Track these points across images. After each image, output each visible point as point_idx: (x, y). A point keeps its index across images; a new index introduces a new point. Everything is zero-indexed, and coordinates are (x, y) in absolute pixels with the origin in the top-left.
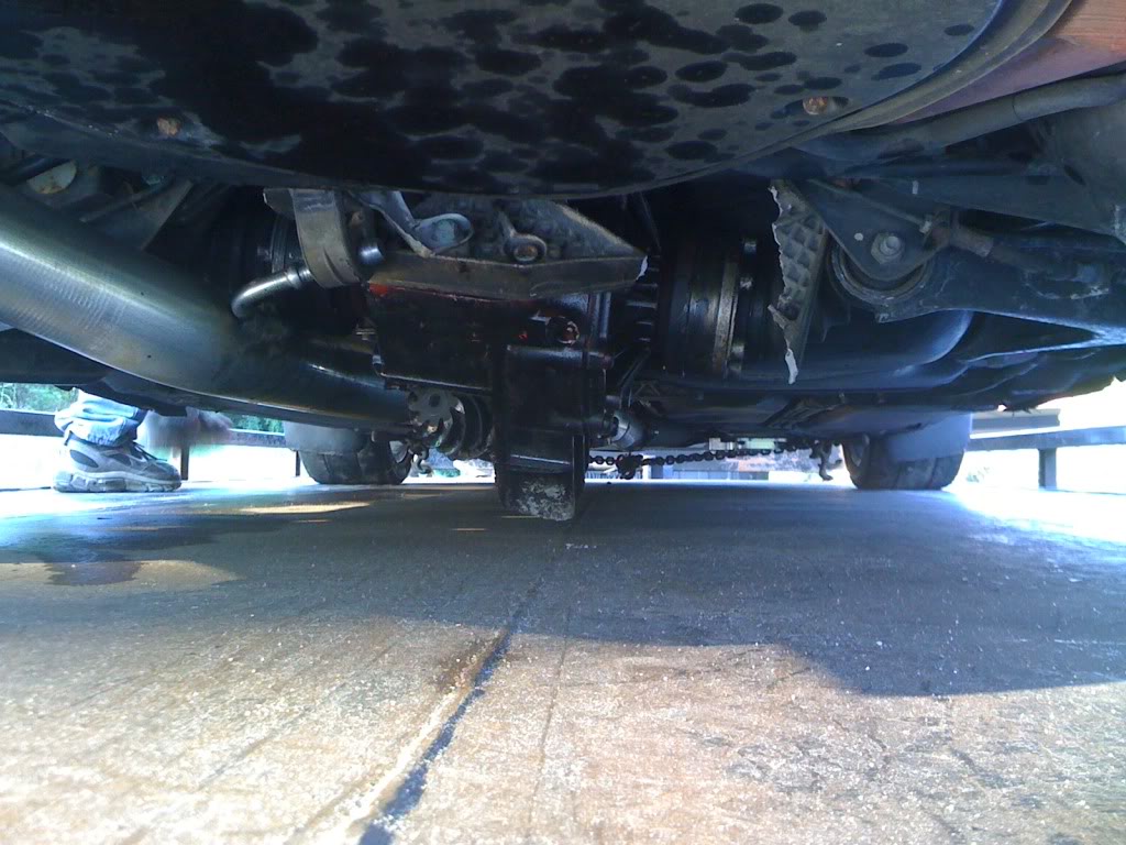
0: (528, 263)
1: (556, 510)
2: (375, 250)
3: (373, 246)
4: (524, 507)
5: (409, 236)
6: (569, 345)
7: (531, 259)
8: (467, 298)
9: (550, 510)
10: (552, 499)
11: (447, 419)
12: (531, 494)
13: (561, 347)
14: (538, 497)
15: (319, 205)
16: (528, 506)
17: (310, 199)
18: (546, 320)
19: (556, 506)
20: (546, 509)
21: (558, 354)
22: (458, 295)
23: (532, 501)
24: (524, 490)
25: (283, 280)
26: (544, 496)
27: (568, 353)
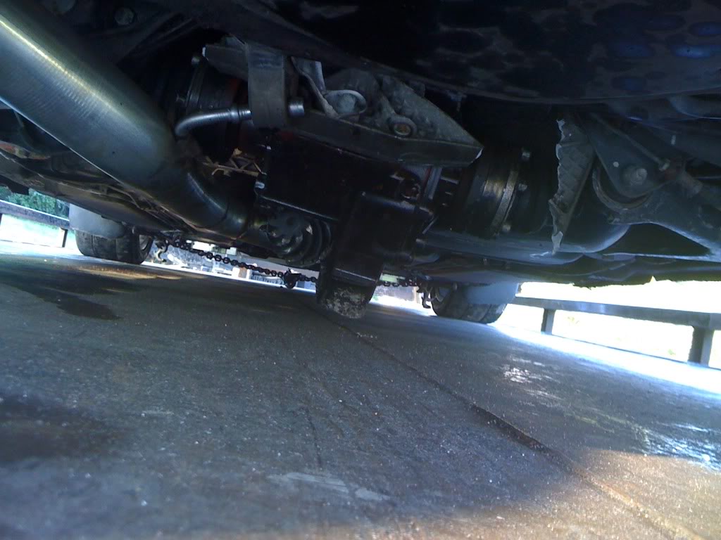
0: (402, 136)
1: (352, 311)
2: (301, 107)
3: (300, 104)
4: (331, 306)
5: (326, 101)
6: (407, 200)
7: (406, 134)
8: (350, 154)
9: (348, 310)
10: (353, 303)
11: (299, 236)
12: (339, 297)
13: (401, 199)
14: (343, 300)
15: (270, 65)
16: (334, 305)
17: (263, 59)
18: (401, 179)
19: (353, 308)
20: (346, 309)
21: (398, 204)
22: (344, 149)
23: (338, 302)
24: (336, 293)
25: (225, 114)
26: (348, 300)
27: (405, 205)
